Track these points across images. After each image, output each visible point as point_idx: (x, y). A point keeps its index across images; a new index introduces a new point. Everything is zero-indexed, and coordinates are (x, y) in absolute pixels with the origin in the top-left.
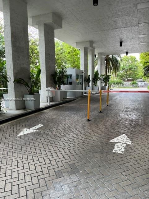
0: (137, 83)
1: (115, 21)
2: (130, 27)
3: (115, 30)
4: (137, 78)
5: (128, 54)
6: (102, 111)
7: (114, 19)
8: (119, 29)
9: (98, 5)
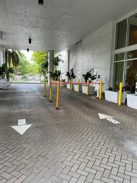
0: (27, 77)
1: (38, 21)
2: (46, 30)
3: (32, 28)
4: (26, 73)
5: (29, 51)
6: (52, 101)
7: (39, 19)
8: (37, 28)
9: (43, 4)
